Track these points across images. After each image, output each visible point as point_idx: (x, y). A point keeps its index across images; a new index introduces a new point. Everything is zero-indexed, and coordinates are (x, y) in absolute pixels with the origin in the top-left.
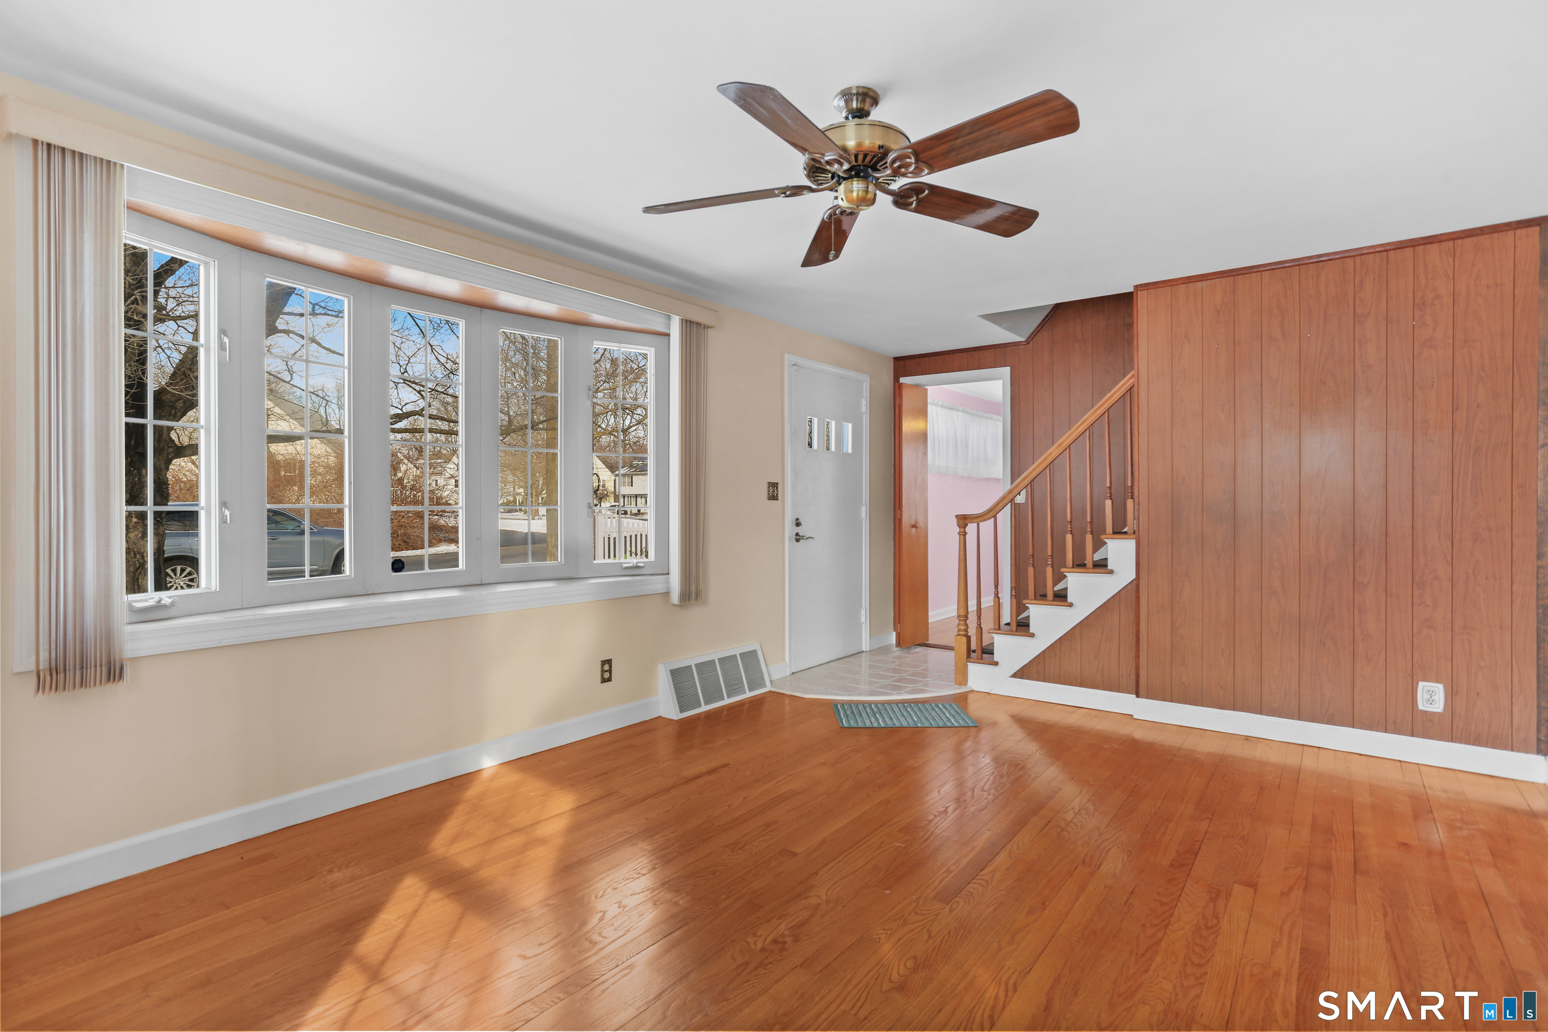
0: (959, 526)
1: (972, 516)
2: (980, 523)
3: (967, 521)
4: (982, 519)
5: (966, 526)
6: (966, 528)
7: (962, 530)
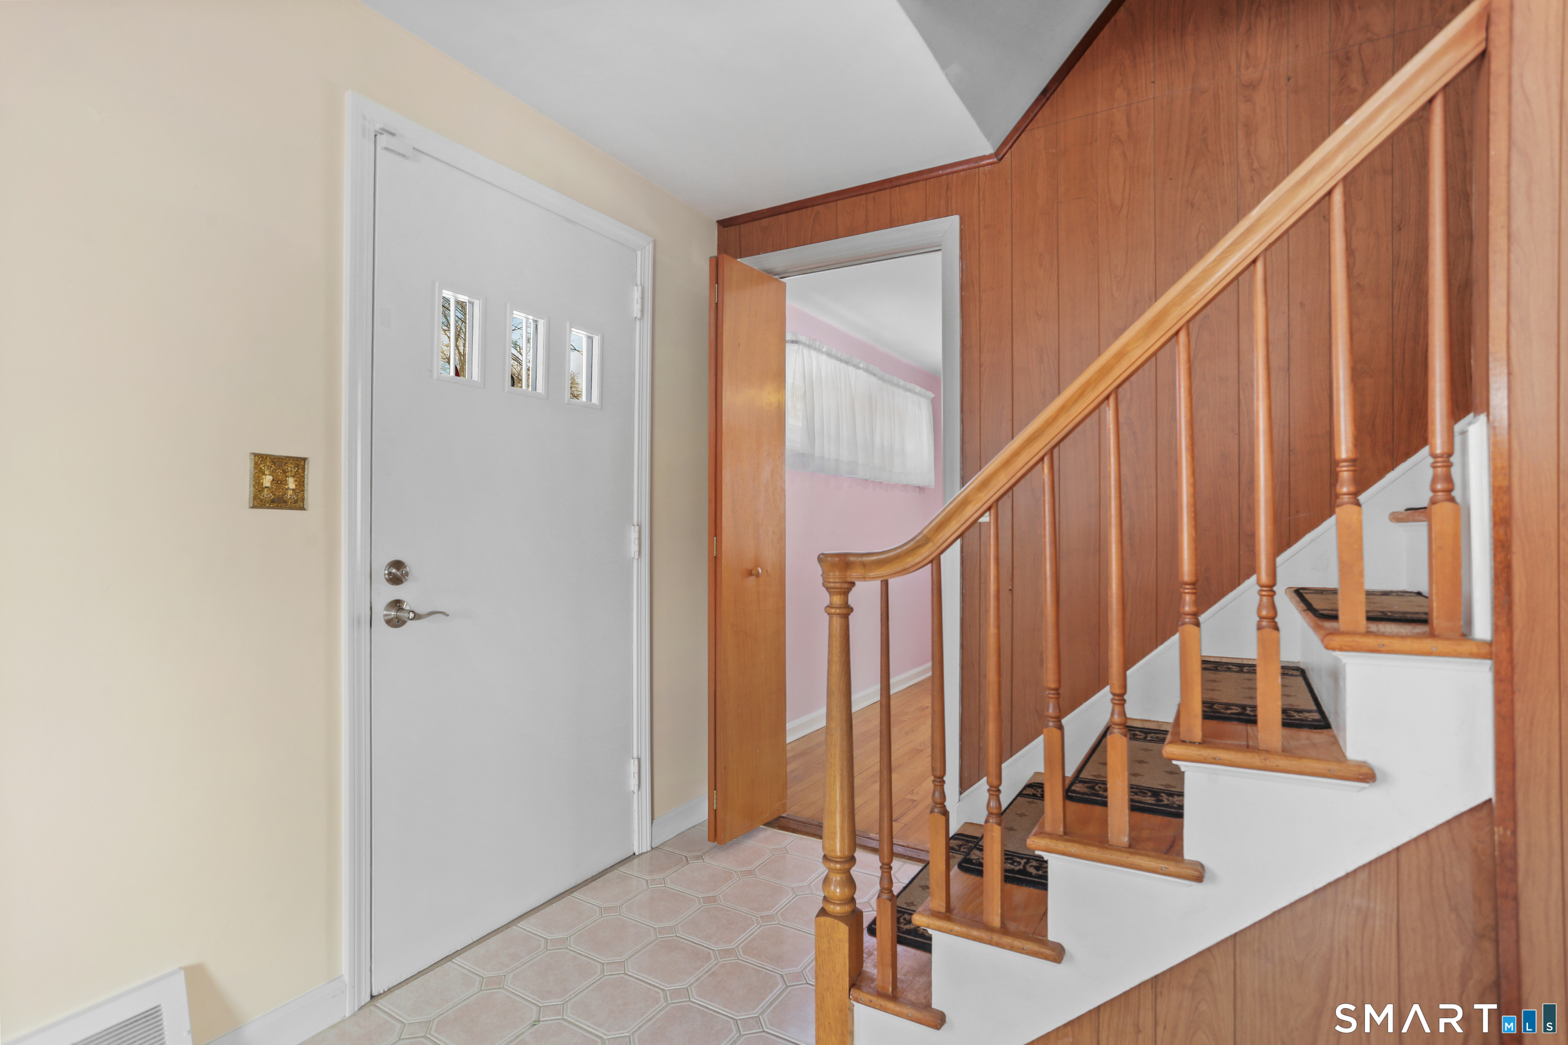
0: (827, 588)
1: (865, 559)
2: (890, 581)
3: (853, 574)
4: (897, 567)
5: (849, 590)
6: (851, 595)
7: (837, 600)
